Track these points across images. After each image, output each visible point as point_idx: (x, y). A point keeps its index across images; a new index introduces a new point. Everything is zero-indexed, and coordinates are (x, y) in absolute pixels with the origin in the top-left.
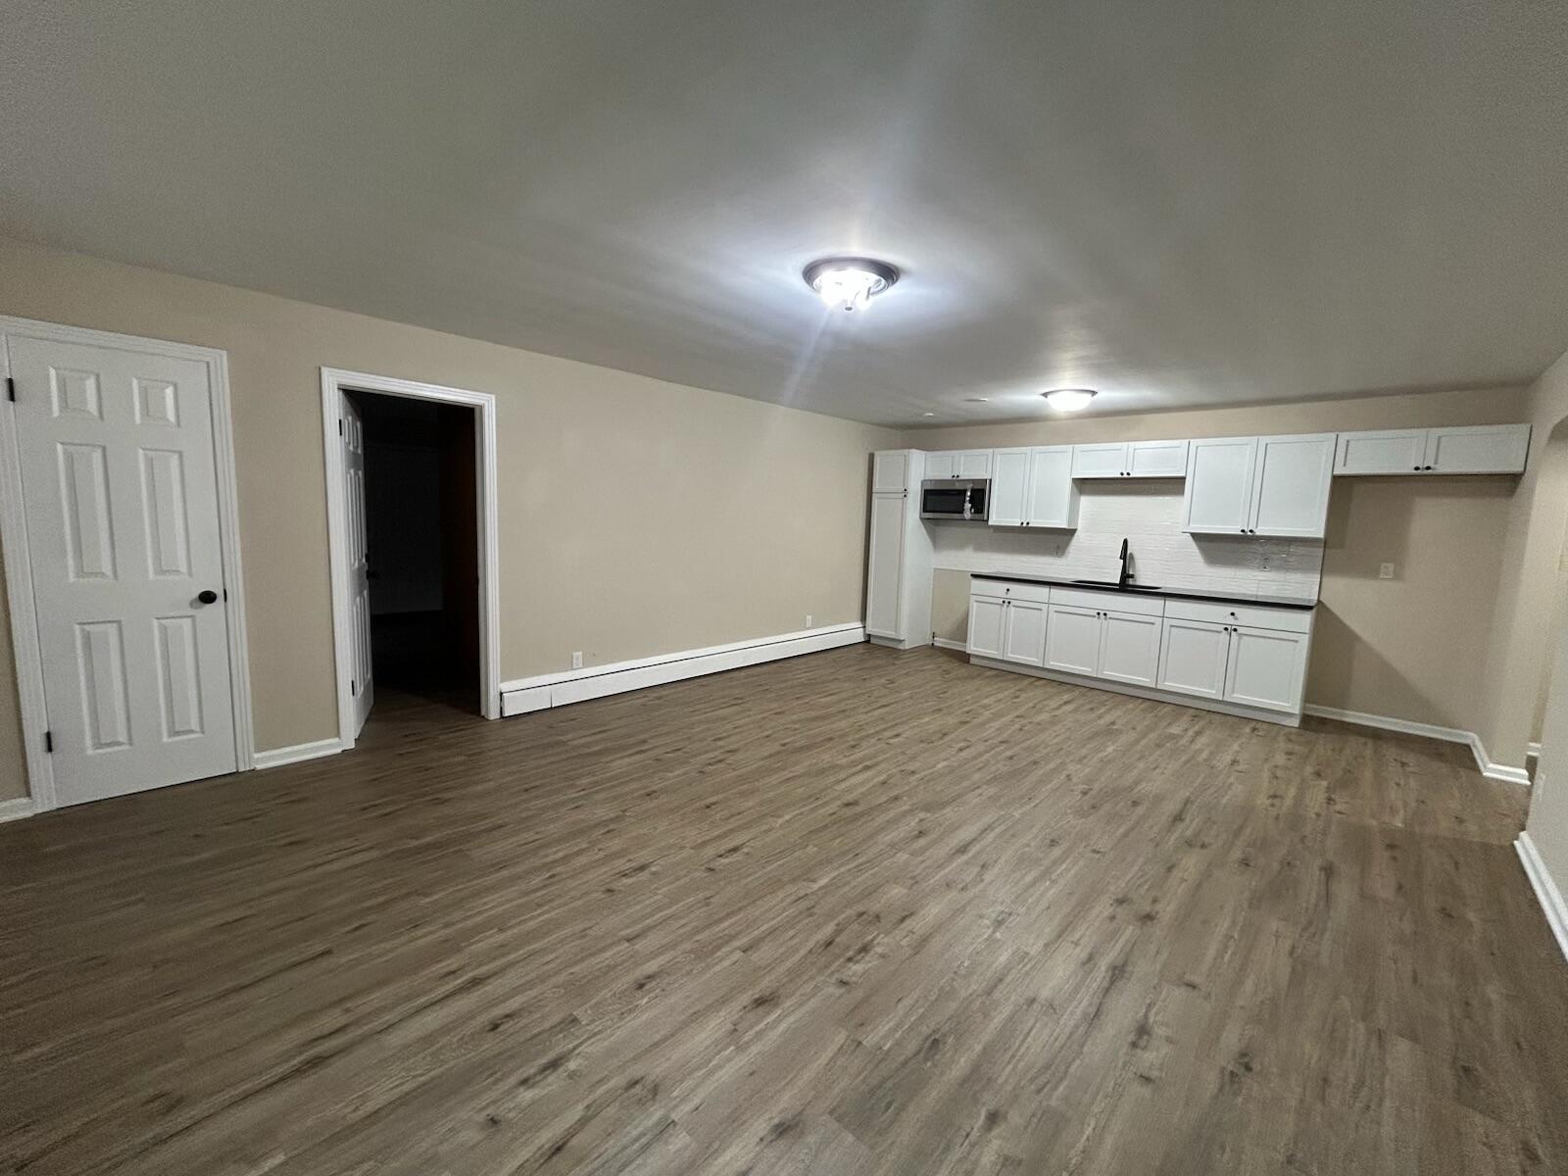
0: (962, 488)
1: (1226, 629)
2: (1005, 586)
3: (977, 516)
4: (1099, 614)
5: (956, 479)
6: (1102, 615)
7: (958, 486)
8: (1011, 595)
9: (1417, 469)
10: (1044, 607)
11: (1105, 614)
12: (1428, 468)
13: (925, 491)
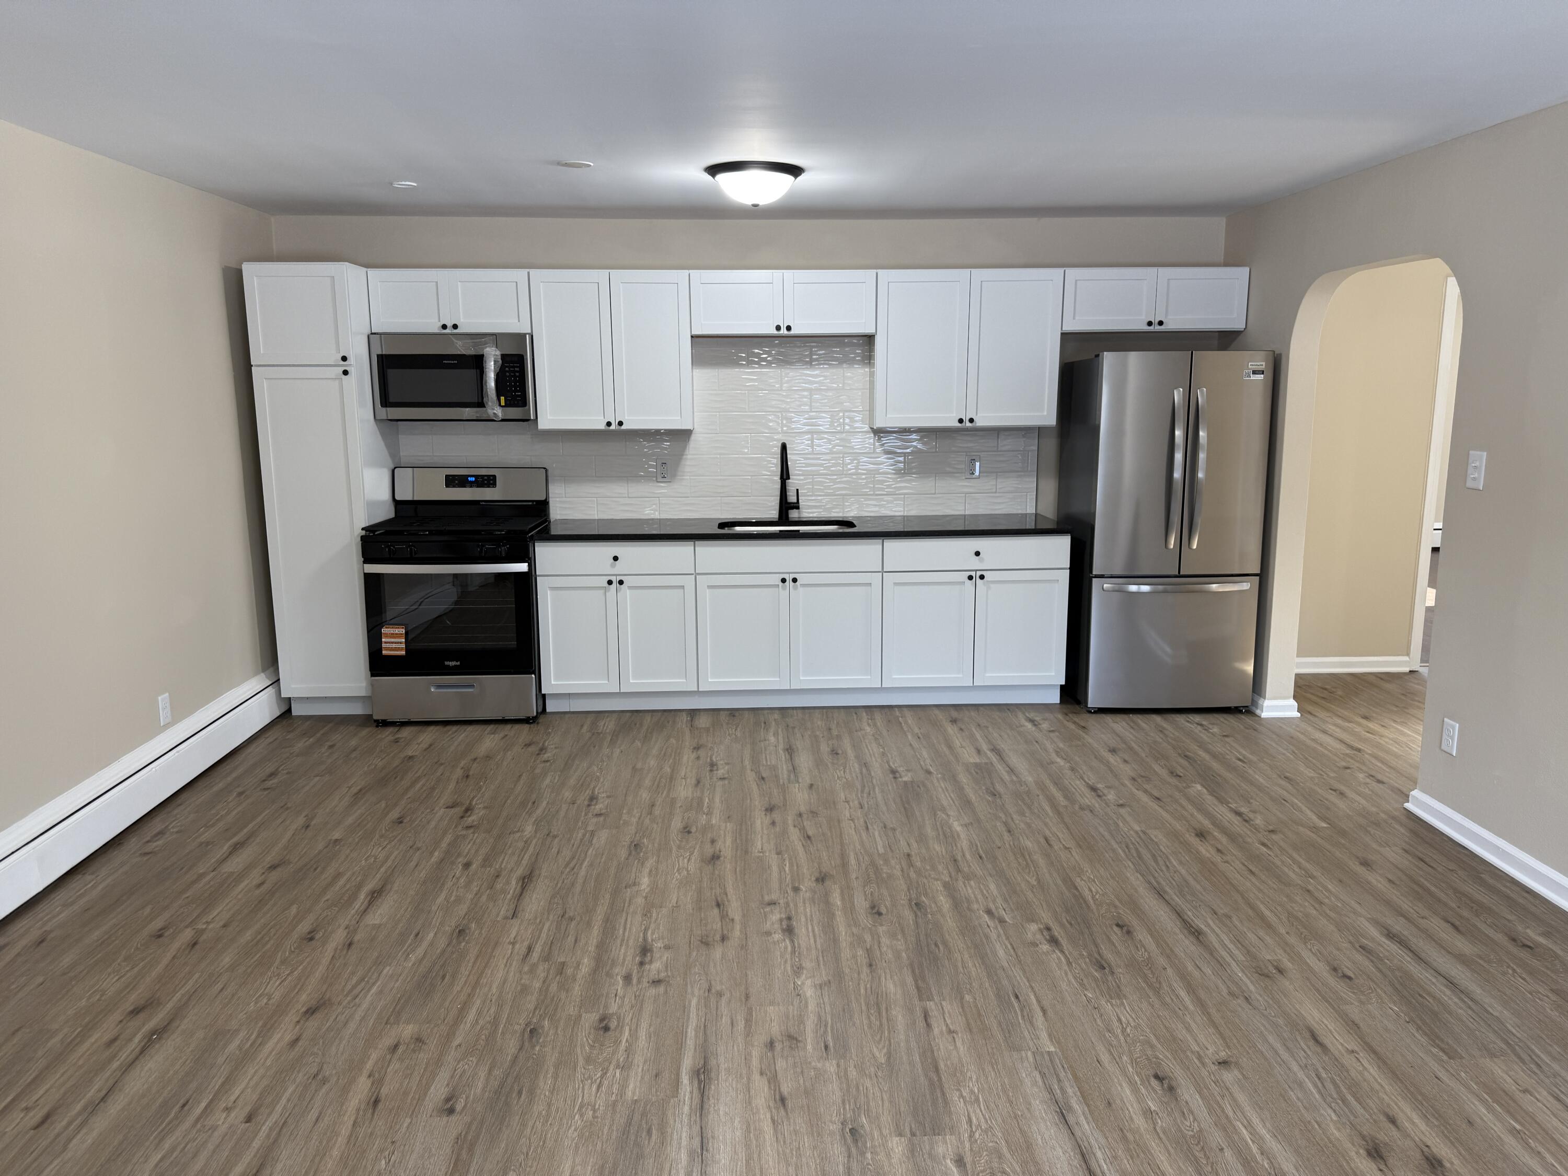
0: (471, 351)
1: (970, 578)
2: (608, 550)
3: (514, 412)
4: (784, 581)
5: (449, 331)
6: (789, 582)
7: (461, 348)
8: (620, 567)
9: (1150, 324)
10: (689, 582)
11: (795, 580)
12: (1161, 323)
13: (380, 357)
